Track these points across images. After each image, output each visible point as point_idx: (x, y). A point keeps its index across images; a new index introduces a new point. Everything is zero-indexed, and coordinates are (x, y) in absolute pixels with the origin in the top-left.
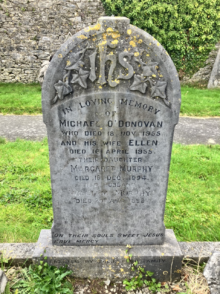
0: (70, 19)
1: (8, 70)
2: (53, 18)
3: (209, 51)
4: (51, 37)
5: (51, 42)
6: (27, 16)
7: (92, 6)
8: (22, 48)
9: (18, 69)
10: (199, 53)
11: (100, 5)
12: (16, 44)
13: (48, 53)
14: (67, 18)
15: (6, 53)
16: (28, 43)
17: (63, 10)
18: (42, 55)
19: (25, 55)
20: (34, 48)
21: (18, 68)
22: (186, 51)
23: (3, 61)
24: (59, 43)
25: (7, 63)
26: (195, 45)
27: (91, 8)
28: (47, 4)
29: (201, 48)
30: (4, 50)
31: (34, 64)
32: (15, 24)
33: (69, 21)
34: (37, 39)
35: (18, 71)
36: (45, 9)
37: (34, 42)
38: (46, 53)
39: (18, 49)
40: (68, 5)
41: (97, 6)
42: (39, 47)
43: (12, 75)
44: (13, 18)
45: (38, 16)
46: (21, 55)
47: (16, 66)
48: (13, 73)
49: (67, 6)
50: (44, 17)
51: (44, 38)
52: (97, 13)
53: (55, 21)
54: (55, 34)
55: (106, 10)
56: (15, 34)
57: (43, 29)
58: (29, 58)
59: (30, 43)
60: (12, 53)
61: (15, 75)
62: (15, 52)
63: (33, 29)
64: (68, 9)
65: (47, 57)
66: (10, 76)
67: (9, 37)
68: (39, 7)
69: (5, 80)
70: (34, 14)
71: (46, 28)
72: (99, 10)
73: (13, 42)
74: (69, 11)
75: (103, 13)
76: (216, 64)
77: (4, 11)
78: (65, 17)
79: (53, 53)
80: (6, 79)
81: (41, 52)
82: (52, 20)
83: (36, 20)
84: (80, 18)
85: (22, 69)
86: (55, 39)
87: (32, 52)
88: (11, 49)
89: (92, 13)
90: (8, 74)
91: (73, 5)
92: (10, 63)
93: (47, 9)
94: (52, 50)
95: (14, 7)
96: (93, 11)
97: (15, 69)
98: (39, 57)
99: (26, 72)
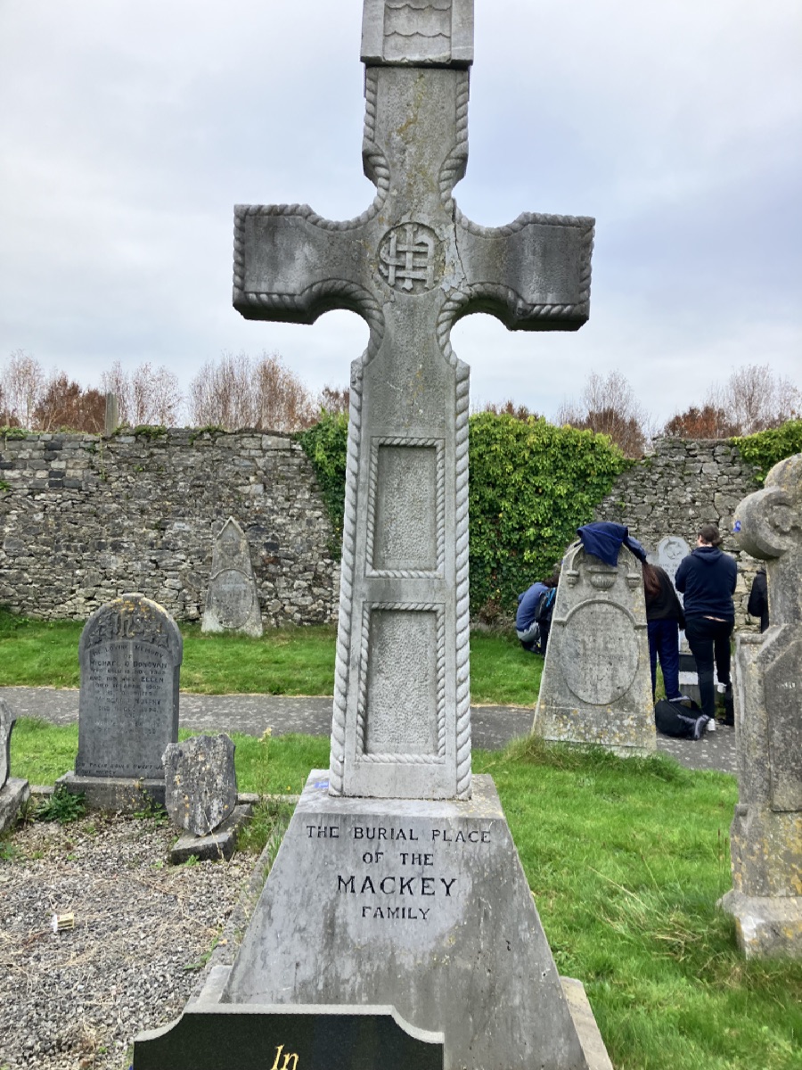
0: (240, 489)
1: (86, 592)
2: (202, 486)
4: (193, 523)
5: (192, 532)
6: (146, 481)
7: (289, 465)
8: (126, 545)
9: (108, 591)
11: (306, 464)
12: (114, 536)
13: (183, 557)
14: (233, 487)
15: (86, 555)
16: (141, 535)
17: (226, 471)
18: (169, 560)
19: (130, 560)
21: (109, 588)
23: (78, 572)
24: (211, 536)
25: (86, 577)
27: (286, 468)
28: (192, 459)
30: (84, 550)
31: (147, 580)
32: (117, 496)
33: (238, 492)
34: (160, 527)
35: (108, 595)
36: (186, 468)
37: (153, 534)
38: (178, 556)
39: (116, 547)
40: (237, 462)
41: (299, 466)
42: (164, 543)
43: (93, 602)
44: (114, 485)
45: (170, 482)
46: (120, 561)
47: (105, 582)
48: (95, 599)
49: (234, 465)
50: (181, 484)
51: (177, 526)
52: (298, 478)
53: (206, 492)
54: (203, 518)
55: (318, 473)
56: (113, 515)
57: (176, 507)
58: (138, 566)
59: (144, 535)
60: (101, 556)
61: (99, 604)
62: (107, 554)
63: (156, 506)
64: (237, 469)
65: (181, 564)
66: (87, 606)
67: (100, 522)
68: (173, 465)
69: (75, 613)
70: (160, 478)
71: (184, 504)
72: (303, 472)
73: (106, 533)
74: (237, 473)
75: (312, 478)
77: (98, 470)
78: (227, 485)
79: (193, 556)
80: (77, 611)
81: (168, 554)
82: (199, 490)
83: (164, 489)
84: (260, 488)
85: (119, 591)
86: (202, 528)
87: (148, 555)
88: (101, 547)
89: (287, 478)
90: (83, 600)
91: (247, 463)
92: (92, 577)
93: (189, 469)
94: (192, 550)
95: (119, 463)
96: (289, 474)
97: (101, 589)
98: (162, 564)
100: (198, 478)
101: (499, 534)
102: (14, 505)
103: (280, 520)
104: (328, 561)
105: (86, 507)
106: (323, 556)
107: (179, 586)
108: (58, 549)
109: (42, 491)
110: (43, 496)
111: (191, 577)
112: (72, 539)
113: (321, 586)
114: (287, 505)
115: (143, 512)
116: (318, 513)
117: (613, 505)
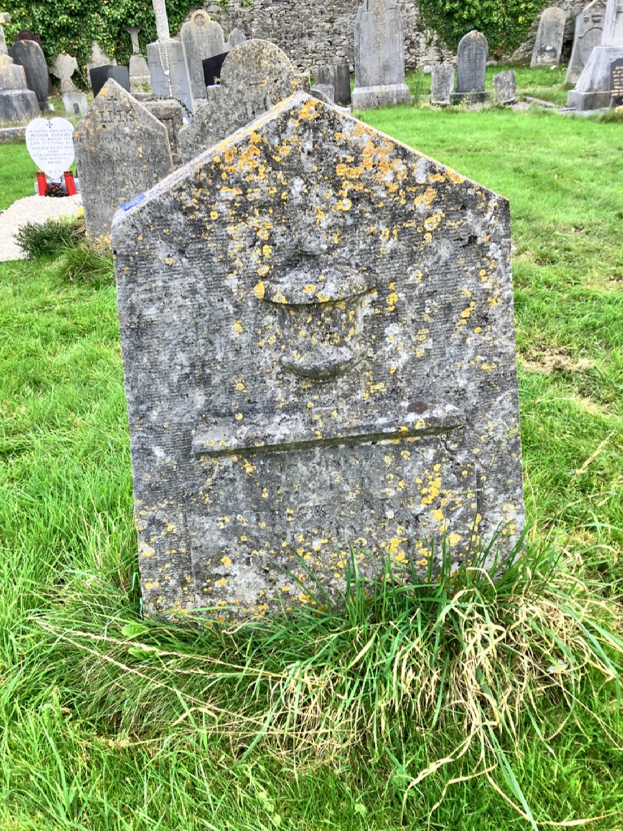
3: (531, 21)
8: (315, 33)
10: (519, 25)
12: (308, 29)
13: (344, 37)
15: (295, 41)
18: (337, 40)
19: (318, 42)
20: (328, 32)
22: (504, 24)
23: (292, 51)
26: (515, 16)
29: (521, 19)
30: (294, 38)
31: (327, 52)
34: (331, 21)
37: (328, 25)
38: (341, 37)
39: (310, 35)
42: (334, 30)
46: (313, 43)
47: (306, 56)
51: (340, 20)
57: (339, 9)
58: (322, 45)
59: (323, 26)
60: (303, 41)
62: (306, 39)
65: (344, 42)
67: (301, 21)
71: (343, 6)
73: (304, 27)
76: (538, 36)
81: (336, 36)
85: (314, 60)
88: (302, 36)
92: (300, 53)
94: (348, 33)
98: (334, 42)
99: (317, 63)
101: (506, 8)
102: (255, 15)
104: (417, 33)
105: (293, 13)
106: (415, 30)
107: (343, 54)
108: (281, 39)
109: (268, 6)
110: (270, 8)
111: (349, 49)
112: (287, 33)
113: (413, 47)
115: (322, 13)
116: (412, 5)
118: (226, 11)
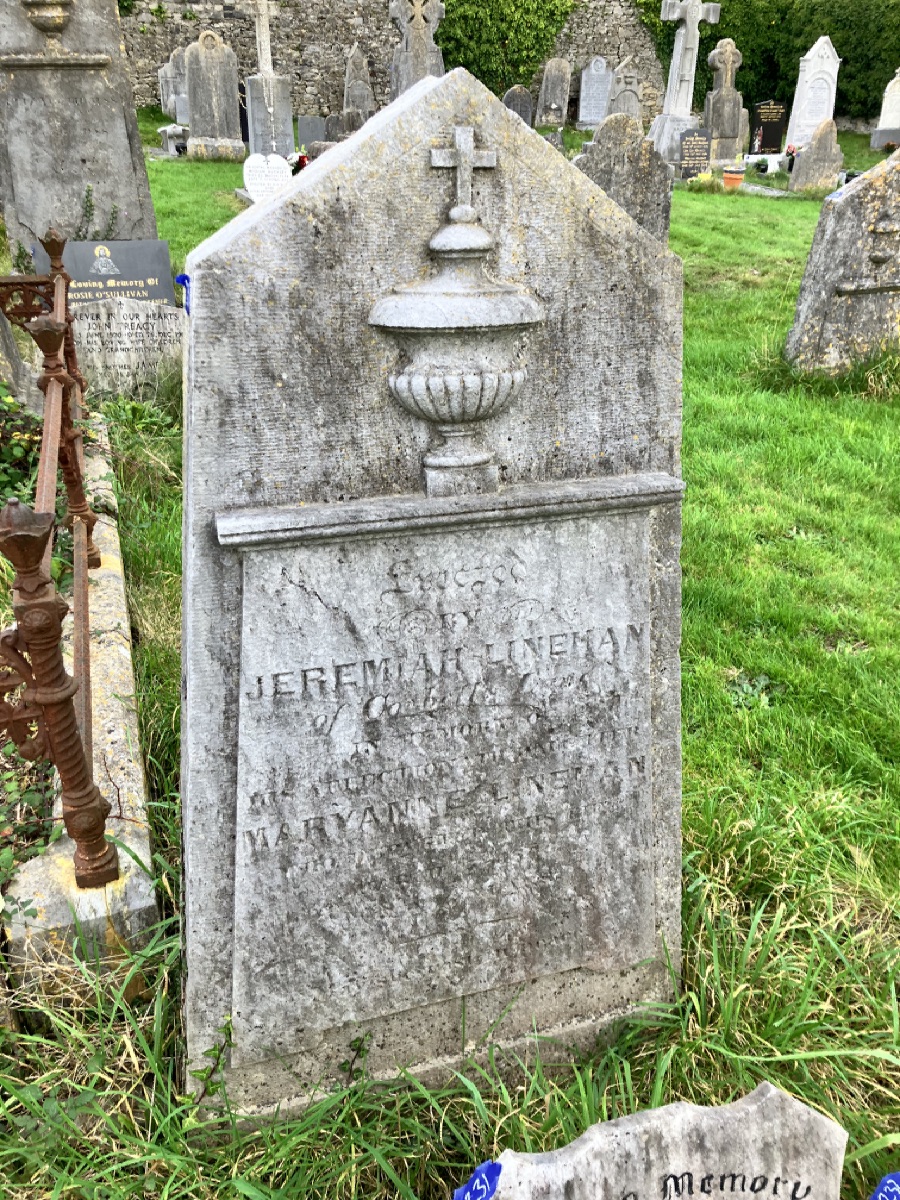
100: (321, 12)
101: (506, 54)
103: (374, 45)
107: (316, 92)
109: (218, 21)
110: (221, 24)
114: (378, 32)
115: (288, 37)
117: (565, 35)
118: (163, 23)
